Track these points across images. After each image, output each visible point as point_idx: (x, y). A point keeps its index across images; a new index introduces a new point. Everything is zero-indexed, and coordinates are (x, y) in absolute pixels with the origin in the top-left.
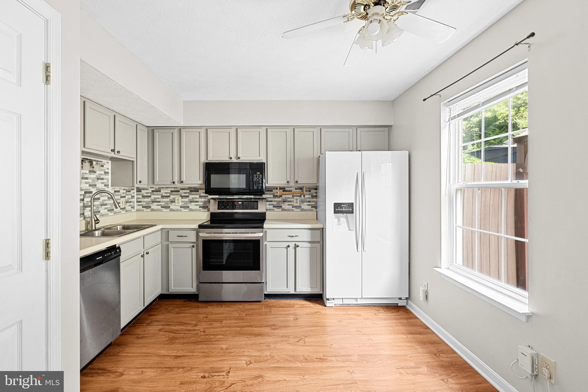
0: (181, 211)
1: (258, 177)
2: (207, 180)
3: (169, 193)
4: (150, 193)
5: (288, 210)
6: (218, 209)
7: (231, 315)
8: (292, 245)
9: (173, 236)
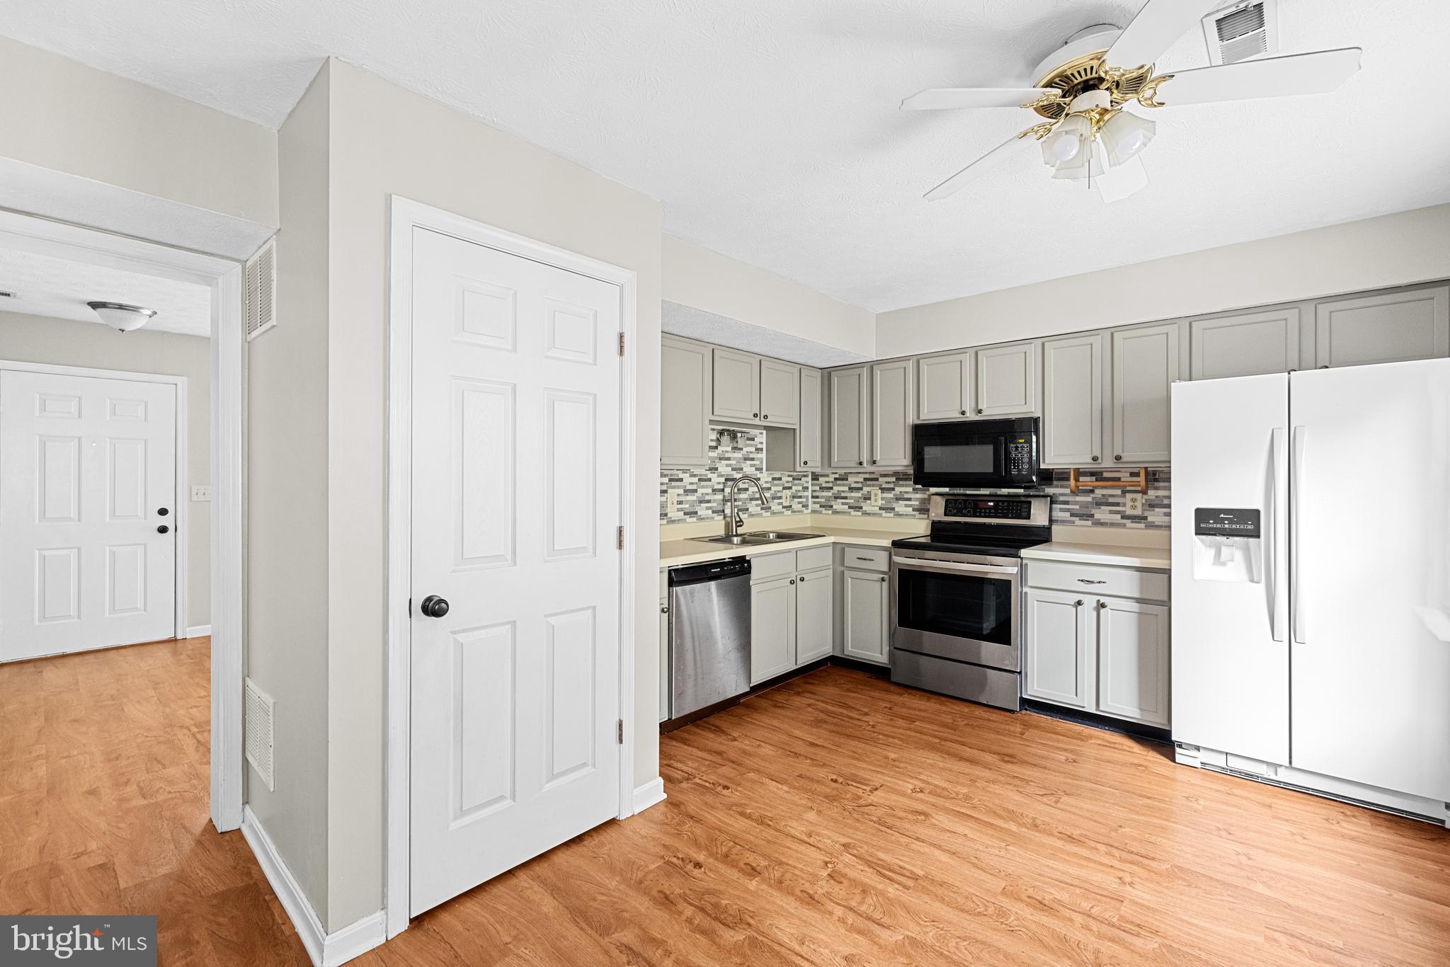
0: (880, 515)
1: (1020, 449)
2: (918, 457)
3: (862, 482)
4: (832, 482)
5: (1113, 525)
6: (946, 514)
7: (937, 718)
8: (1089, 602)
9: (851, 559)
